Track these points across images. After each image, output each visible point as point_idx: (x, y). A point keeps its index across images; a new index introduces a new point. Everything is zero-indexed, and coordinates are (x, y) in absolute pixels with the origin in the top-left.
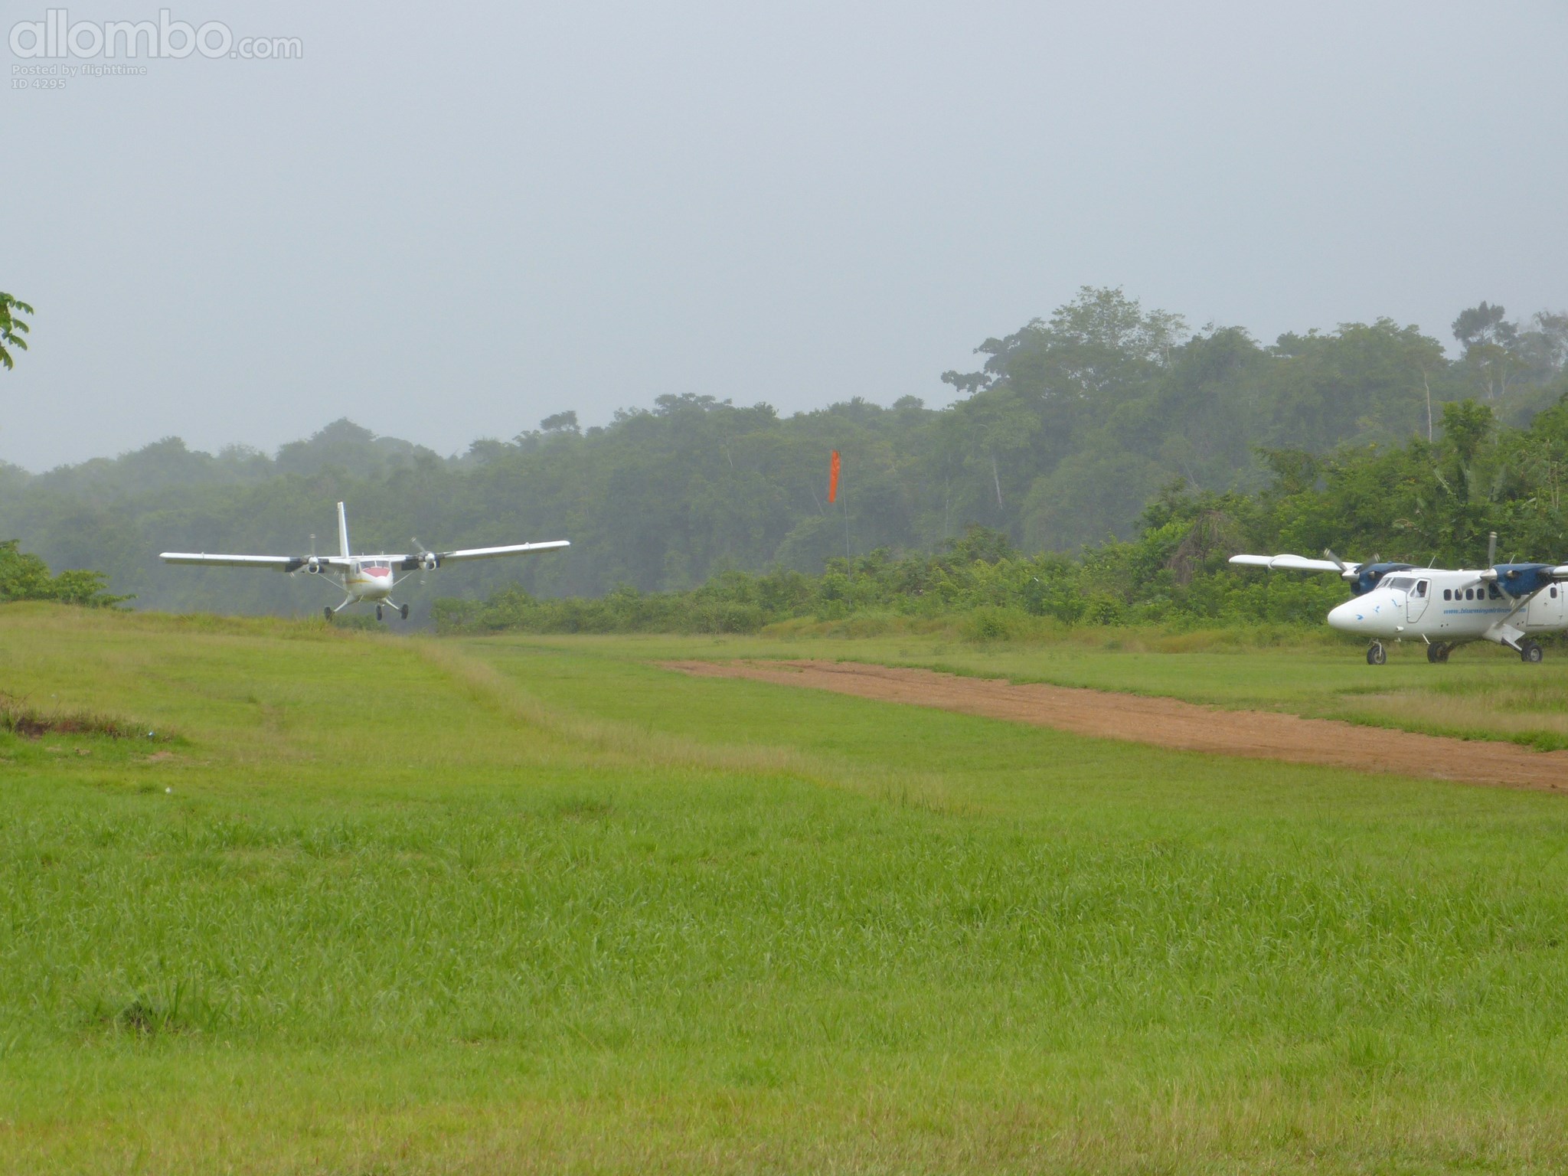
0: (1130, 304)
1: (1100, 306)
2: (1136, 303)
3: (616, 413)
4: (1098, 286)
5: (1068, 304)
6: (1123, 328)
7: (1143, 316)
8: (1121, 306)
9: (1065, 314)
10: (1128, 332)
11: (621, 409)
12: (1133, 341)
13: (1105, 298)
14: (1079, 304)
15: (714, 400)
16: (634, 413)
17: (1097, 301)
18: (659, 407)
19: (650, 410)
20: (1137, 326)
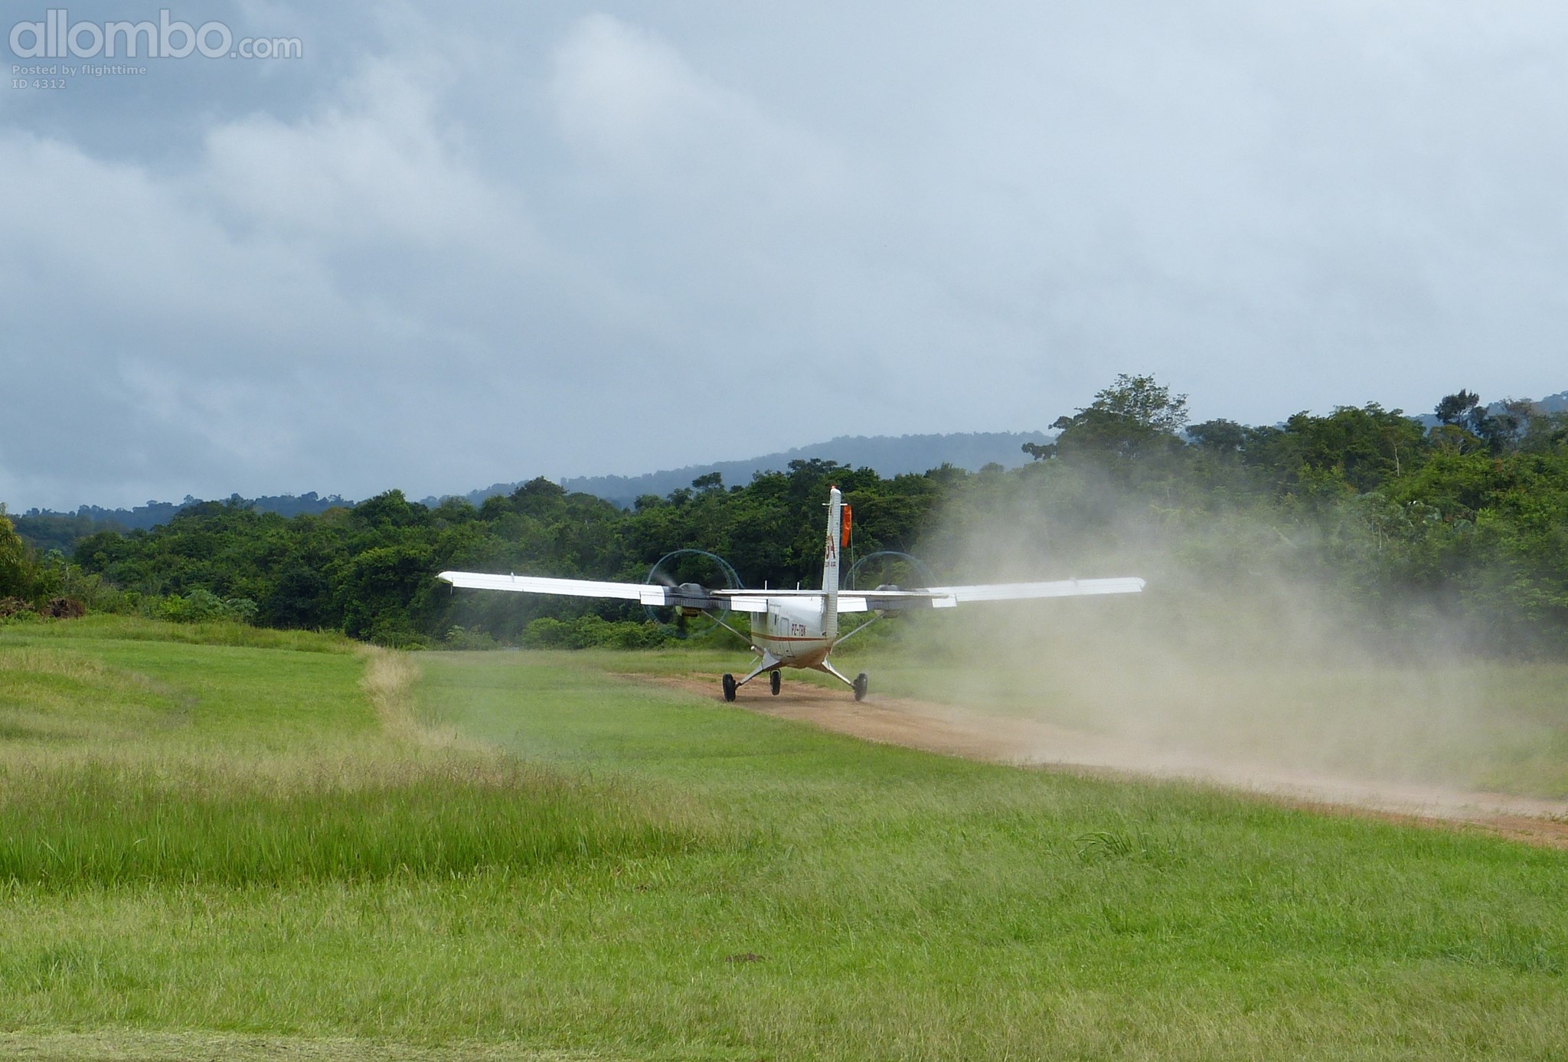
0: (1160, 388)
1: (1135, 391)
2: (1166, 388)
3: (754, 475)
4: (1134, 374)
5: (1107, 389)
6: (1154, 409)
7: (1170, 400)
8: (1152, 391)
9: (1105, 397)
10: (1157, 411)
11: (758, 471)
12: (1162, 419)
13: (1140, 384)
14: (1116, 389)
15: (836, 464)
16: (769, 475)
17: (1133, 386)
18: (792, 471)
19: (784, 472)
20: (1166, 407)
